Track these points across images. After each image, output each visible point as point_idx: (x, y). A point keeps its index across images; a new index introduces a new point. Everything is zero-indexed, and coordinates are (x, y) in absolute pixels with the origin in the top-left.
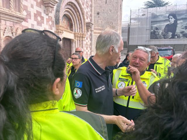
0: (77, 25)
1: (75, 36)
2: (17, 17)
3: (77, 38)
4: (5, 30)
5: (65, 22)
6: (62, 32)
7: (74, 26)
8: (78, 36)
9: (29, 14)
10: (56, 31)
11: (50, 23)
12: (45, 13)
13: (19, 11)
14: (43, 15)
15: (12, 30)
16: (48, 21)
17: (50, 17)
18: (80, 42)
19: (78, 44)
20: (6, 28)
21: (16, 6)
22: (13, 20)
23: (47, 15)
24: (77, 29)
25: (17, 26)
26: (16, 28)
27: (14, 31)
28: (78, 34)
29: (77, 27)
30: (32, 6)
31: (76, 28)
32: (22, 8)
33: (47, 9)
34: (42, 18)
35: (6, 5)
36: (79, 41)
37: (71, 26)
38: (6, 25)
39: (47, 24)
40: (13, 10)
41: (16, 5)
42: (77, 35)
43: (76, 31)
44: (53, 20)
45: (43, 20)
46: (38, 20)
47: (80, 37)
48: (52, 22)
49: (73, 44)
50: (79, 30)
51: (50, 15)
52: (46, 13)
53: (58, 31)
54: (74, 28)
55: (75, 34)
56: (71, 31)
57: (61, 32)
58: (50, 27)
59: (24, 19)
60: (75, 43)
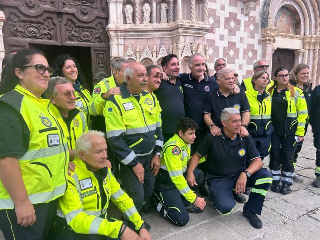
0: (310, 21)
1: (304, 44)
2: (199, 29)
3: (307, 47)
4: (184, 49)
5: (284, 19)
6: (272, 39)
7: (302, 24)
8: (310, 43)
9: (217, 21)
10: (262, 39)
11: (252, 27)
12: (243, 14)
13: (203, 20)
14: (240, 16)
15: (192, 48)
16: (247, 25)
17: (252, 17)
18: (314, 53)
19: (309, 58)
20: (185, 46)
21: (199, 14)
22: (195, 33)
23: (246, 15)
24: (310, 30)
25: (199, 41)
26: (197, 44)
27: (194, 48)
28: (311, 38)
29: (310, 25)
30: (223, 8)
31: (308, 27)
32: (206, 14)
33: (247, 6)
34: (238, 22)
35: (187, 15)
36: (311, 51)
37: (296, 25)
38: (185, 42)
39: (245, 30)
40: (194, 20)
41: (199, 12)
42: (309, 40)
43: (308, 33)
44: (257, 21)
45: (239, 24)
46: (231, 27)
47: (315, 44)
48: (256, 25)
49: (298, 58)
50: (313, 29)
51: (252, 13)
52: (245, 13)
53: (264, 39)
54: (303, 27)
55: (303, 39)
56: (296, 36)
57: (270, 40)
58: (249, 34)
59: (208, 30)
60: (303, 55)
